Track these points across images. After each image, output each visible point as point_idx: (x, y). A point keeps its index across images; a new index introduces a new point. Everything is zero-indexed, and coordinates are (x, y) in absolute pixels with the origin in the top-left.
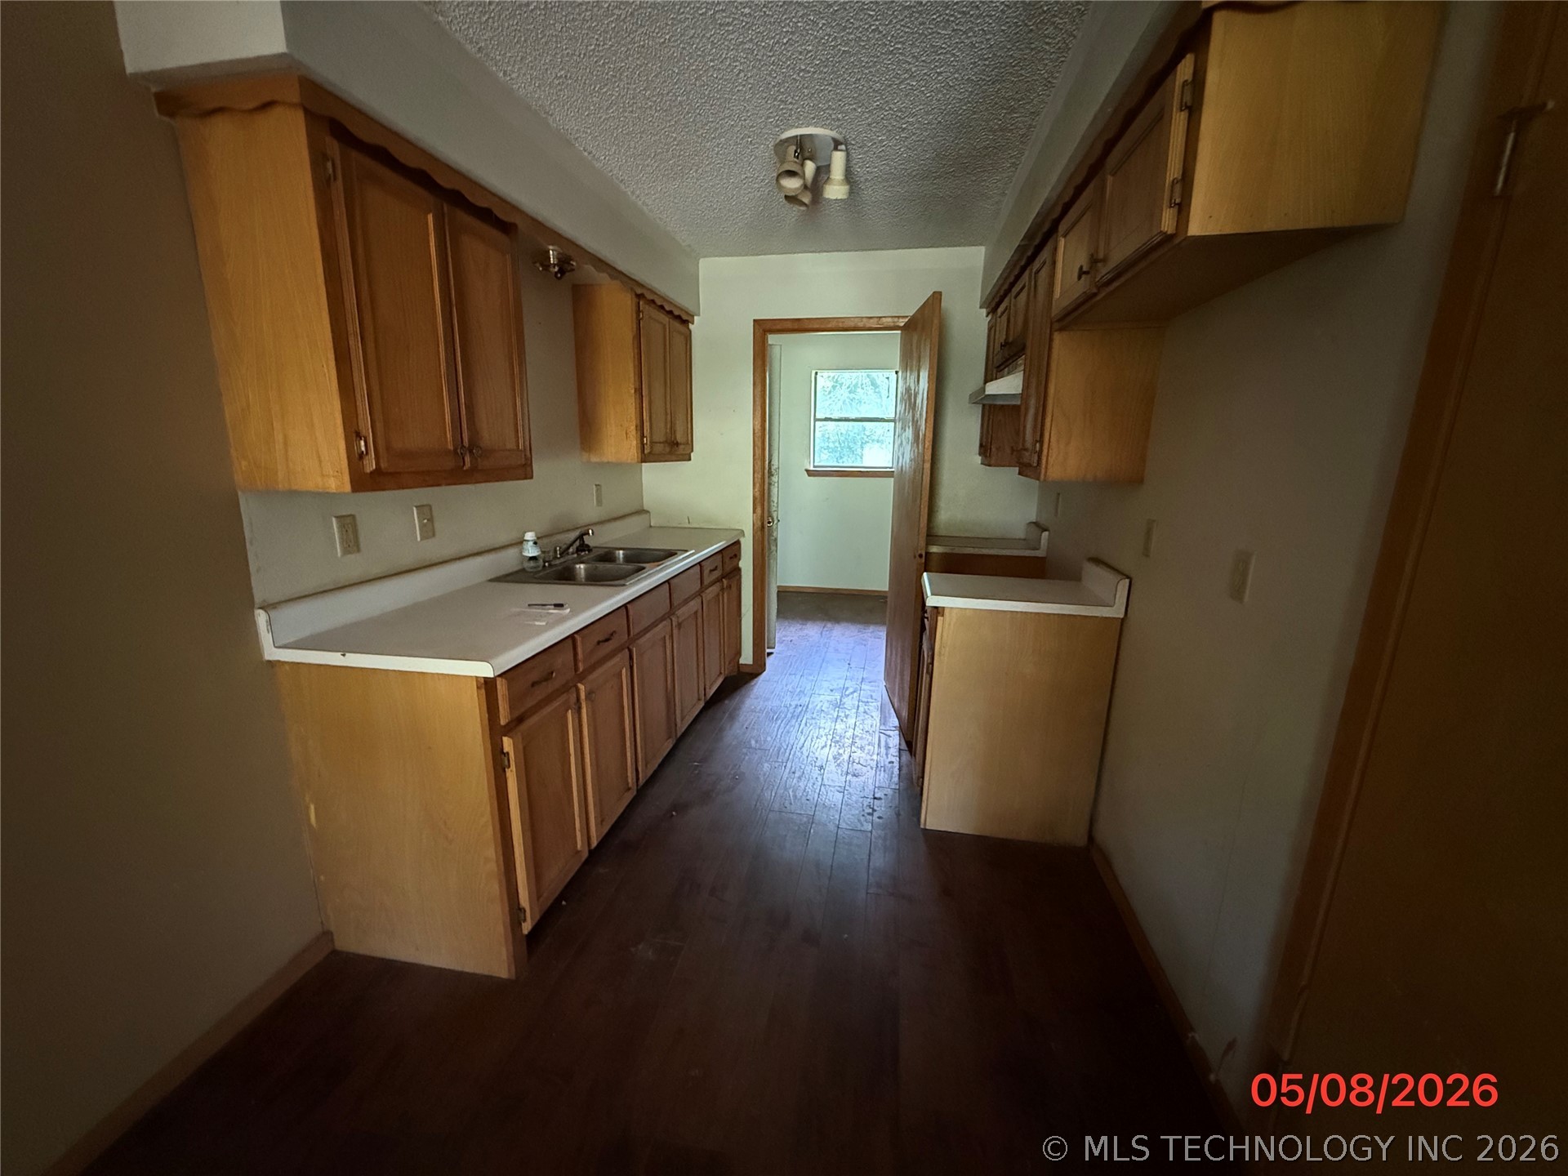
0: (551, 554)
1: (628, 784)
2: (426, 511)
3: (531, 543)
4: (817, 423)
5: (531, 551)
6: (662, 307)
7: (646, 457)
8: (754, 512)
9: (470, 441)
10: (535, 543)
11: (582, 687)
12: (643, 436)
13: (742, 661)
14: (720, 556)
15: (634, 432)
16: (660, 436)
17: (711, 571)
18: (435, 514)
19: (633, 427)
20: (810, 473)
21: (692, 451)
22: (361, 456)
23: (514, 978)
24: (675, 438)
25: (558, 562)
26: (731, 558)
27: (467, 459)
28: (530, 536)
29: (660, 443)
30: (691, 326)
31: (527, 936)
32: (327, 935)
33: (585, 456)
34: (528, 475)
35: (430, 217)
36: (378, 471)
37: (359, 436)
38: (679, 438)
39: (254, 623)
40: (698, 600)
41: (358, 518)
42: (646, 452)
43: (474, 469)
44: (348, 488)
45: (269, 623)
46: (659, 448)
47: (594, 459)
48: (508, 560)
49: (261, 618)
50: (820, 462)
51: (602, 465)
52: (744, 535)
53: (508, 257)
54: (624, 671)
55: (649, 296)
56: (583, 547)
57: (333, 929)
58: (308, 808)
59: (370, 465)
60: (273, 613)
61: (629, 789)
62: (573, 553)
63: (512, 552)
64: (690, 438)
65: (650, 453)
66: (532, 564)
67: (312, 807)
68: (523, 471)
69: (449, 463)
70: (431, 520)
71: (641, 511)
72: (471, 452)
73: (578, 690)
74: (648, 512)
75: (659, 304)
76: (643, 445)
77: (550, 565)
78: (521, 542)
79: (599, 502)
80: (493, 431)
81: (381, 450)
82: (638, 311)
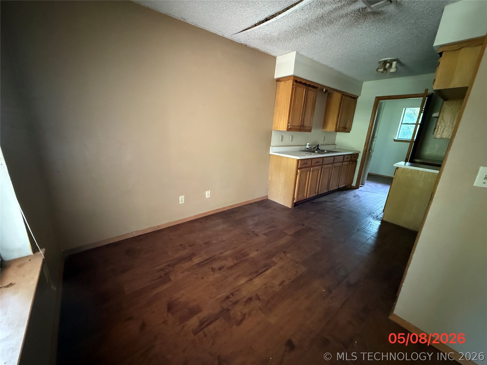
0: (311, 148)
1: (316, 192)
2: (292, 136)
3: (308, 145)
4: (402, 125)
5: (308, 147)
6: (349, 96)
7: (337, 130)
8: (364, 147)
9: (303, 124)
10: (309, 145)
11: (311, 168)
12: (337, 126)
13: (352, 185)
14: (351, 156)
15: (335, 125)
16: (342, 126)
17: (347, 158)
18: (294, 138)
19: (335, 124)
20: (395, 140)
21: (351, 130)
22: (289, 126)
23: (291, 208)
24: (346, 127)
25: (312, 150)
26: (354, 157)
27: (302, 127)
28: (308, 144)
29: (341, 127)
30: (357, 99)
31: (295, 203)
32: (267, 196)
33: (323, 130)
34: (310, 132)
35: (305, 90)
36: (290, 128)
37: (289, 123)
38: (347, 127)
39: (270, 148)
40: (342, 164)
41: (284, 136)
42: (337, 129)
43: (302, 129)
44: (286, 130)
45: (272, 148)
46: (340, 129)
47: (324, 130)
48: (303, 148)
49: (271, 147)
50: (401, 137)
51: (326, 132)
52: (360, 153)
53: (315, 93)
54: (320, 170)
55: (345, 94)
56: (318, 149)
57: (268, 195)
58: (269, 176)
59: (289, 127)
60: (272, 147)
61: (316, 193)
62: (315, 149)
63: (304, 147)
64: (350, 127)
65: (338, 130)
66: (307, 149)
67: (270, 176)
68: (310, 131)
69: (299, 128)
70: (293, 138)
71: (335, 144)
72: (302, 126)
73: (311, 169)
74: (336, 145)
75: (348, 95)
76: (336, 128)
77: (311, 150)
78: (306, 145)
79: (324, 140)
80: (307, 124)
81: (291, 125)
82: (342, 97)
